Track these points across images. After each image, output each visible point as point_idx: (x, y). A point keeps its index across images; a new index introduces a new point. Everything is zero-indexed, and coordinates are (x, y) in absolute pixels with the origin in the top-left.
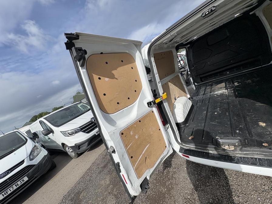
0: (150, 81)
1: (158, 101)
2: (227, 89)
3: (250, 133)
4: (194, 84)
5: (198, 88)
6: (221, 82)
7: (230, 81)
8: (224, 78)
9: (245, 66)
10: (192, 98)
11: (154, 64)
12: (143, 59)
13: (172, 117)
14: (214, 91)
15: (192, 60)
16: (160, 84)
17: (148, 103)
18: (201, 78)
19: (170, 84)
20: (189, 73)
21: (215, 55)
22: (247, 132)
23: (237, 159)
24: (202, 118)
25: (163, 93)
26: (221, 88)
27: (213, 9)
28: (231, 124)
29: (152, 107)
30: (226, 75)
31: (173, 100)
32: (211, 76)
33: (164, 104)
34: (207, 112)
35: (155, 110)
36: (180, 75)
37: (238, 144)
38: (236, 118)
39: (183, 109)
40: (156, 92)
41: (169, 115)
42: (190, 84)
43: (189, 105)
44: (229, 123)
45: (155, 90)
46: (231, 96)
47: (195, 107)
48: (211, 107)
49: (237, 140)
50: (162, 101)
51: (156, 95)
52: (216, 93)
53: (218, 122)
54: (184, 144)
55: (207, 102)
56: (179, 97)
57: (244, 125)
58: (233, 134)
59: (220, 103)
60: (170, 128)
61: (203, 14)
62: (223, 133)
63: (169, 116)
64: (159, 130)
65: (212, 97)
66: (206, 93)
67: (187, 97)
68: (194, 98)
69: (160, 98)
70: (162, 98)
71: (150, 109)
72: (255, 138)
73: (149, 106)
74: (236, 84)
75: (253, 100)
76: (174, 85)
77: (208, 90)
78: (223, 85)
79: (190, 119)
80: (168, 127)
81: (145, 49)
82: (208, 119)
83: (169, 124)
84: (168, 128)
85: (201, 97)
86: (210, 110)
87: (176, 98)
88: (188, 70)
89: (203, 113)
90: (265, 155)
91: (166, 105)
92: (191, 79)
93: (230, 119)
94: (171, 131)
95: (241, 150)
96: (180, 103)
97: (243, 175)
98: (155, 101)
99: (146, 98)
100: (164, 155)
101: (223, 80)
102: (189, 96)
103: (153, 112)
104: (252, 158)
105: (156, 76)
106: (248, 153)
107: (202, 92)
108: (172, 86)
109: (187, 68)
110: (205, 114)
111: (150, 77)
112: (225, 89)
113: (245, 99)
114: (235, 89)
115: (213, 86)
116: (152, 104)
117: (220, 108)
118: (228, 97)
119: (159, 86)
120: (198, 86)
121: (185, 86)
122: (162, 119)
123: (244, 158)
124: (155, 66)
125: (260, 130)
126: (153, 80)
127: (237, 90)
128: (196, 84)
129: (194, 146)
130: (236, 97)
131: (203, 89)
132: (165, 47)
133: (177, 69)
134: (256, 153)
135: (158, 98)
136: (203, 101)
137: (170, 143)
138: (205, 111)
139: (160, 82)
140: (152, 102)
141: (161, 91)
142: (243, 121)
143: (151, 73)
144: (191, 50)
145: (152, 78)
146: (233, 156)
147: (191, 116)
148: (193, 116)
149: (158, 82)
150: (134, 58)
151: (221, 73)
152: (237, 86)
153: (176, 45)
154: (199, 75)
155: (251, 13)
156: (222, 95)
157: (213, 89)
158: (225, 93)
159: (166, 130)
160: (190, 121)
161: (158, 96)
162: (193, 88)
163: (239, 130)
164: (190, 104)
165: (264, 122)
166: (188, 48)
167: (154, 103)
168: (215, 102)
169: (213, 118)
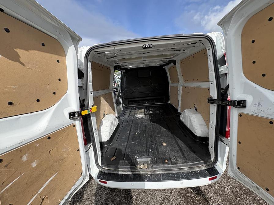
0: (80, 88)
1: (84, 113)
2: (145, 115)
3: (158, 152)
4: (123, 106)
5: (125, 109)
6: (141, 108)
7: (147, 108)
8: (144, 105)
9: (156, 100)
10: (119, 118)
11: (90, 70)
12: (78, 59)
13: (97, 134)
14: (137, 114)
15: (124, 84)
16: (92, 94)
17: (70, 114)
18: (129, 101)
19: (102, 98)
20: (120, 94)
21: (141, 86)
22: (156, 151)
23: (149, 176)
24: (126, 137)
25: (93, 106)
26: (141, 113)
27: (151, 46)
28: (146, 144)
29: (74, 120)
30: (145, 103)
31: (102, 116)
32: (136, 102)
33: (92, 118)
34: (130, 132)
35: (78, 124)
36: (113, 93)
37: (150, 162)
38: (150, 139)
39: (110, 126)
40: (85, 103)
41: (94, 132)
42: (119, 105)
43: (116, 124)
44: (145, 143)
45: (84, 100)
46: (147, 120)
47: (121, 126)
48: (133, 128)
49: (150, 159)
50: (90, 113)
51: (84, 106)
52: (138, 116)
53: (137, 142)
54: (104, 167)
55: (131, 123)
56: (108, 114)
57: (155, 144)
58: (148, 152)
59: (140, 125)
60: (93, 148)
61: (144, 45)
62: (141, 152)
63: (94, 134)
64: (78, 150)
65: (134, 120)
66: (131, 115)
67: (115, 116)
68: (121, 118)
69: (88, 110)
70: (91, 111)
71: (71, 122)
72: (161, 156)
73: (70, 118)
74: (151, 112)
75: (160, 125)
76: (105, 101)
77: (133, 113)
78: (143, 111)
79: (115, 138)
80: (90, 146)
81: (83, 50)
82: (130, 139)
83: (92, 143)
84: (90, 148)
85: (126, 117)
86: (132, 130)
87: (105, 115)
88: (120, 92)
89: (127, 133)
90: (166, 170)
91: (93, 119)
92: (121, 100)
93: (146, 140)
94: (93, 152)
95: (152, 168)
96: (108, 121)
97: (149, 191)
98: (81, 112)
99: (69, 106)
100: (76, 186)
101: (143, 107)
102: (117, 115)
103: (74, 126)
104: (158, 174)
105: (89, 84)
106: (156, 169)
107: (128, 114)
108: (103, 101)
109: (119, 89)
110: (129, 134)
111: (81, 82)
112: (144, 114)
113: (156, 124)
114: (151, 116)
115: (136, 110)
116: (76, 115)
117: (140, 129)
118: (146, 120)
119: (91, 96)
120: (125, 107)
121: (115, 105)
122: (85, 136)
123: (153, 175)
124: (91, 73)
125: (163, 149)
126: (84, 87)
127: (152, 117)
128: (124, 106)
129: (114, 168)
130: (151, 122)
131: (129, 111)
132: (105, 60)
133: (111, 87)
134: (161, 170)
135: (85, 110)
136: (127, 121)
137: (88, 167)
138: (128, 131)
139: (92, 92)
140: (76, 113)
141: (91, 102)
142: (154, 142)
143: (84, 78)
144: (125, 76)
145: (84, 85)
146: (146, 175)
147: (116, 135)
148: (117, 136)
149: (90, 92)
150: (65, 50)
151: (143, 101)
152: (151, 114)
153: (115, 65)
154: (128, 98)
155: (163, 67)
156: (142, 118)
157: (136, 112)
158: (144, 117)
159: (87, 151)
160: (114, 140)
161: (86, 108)
162: (121, 109)
163: (151, 149)
164: (117, 122)
165: (166, 143)
166: (124, 72)
167: (80, 114)
168: (136, 123)
169: (134, 138)
